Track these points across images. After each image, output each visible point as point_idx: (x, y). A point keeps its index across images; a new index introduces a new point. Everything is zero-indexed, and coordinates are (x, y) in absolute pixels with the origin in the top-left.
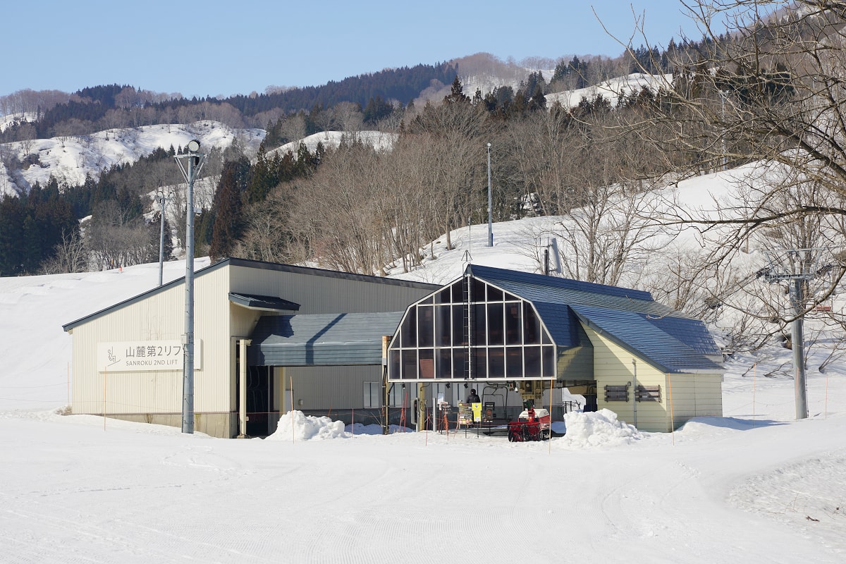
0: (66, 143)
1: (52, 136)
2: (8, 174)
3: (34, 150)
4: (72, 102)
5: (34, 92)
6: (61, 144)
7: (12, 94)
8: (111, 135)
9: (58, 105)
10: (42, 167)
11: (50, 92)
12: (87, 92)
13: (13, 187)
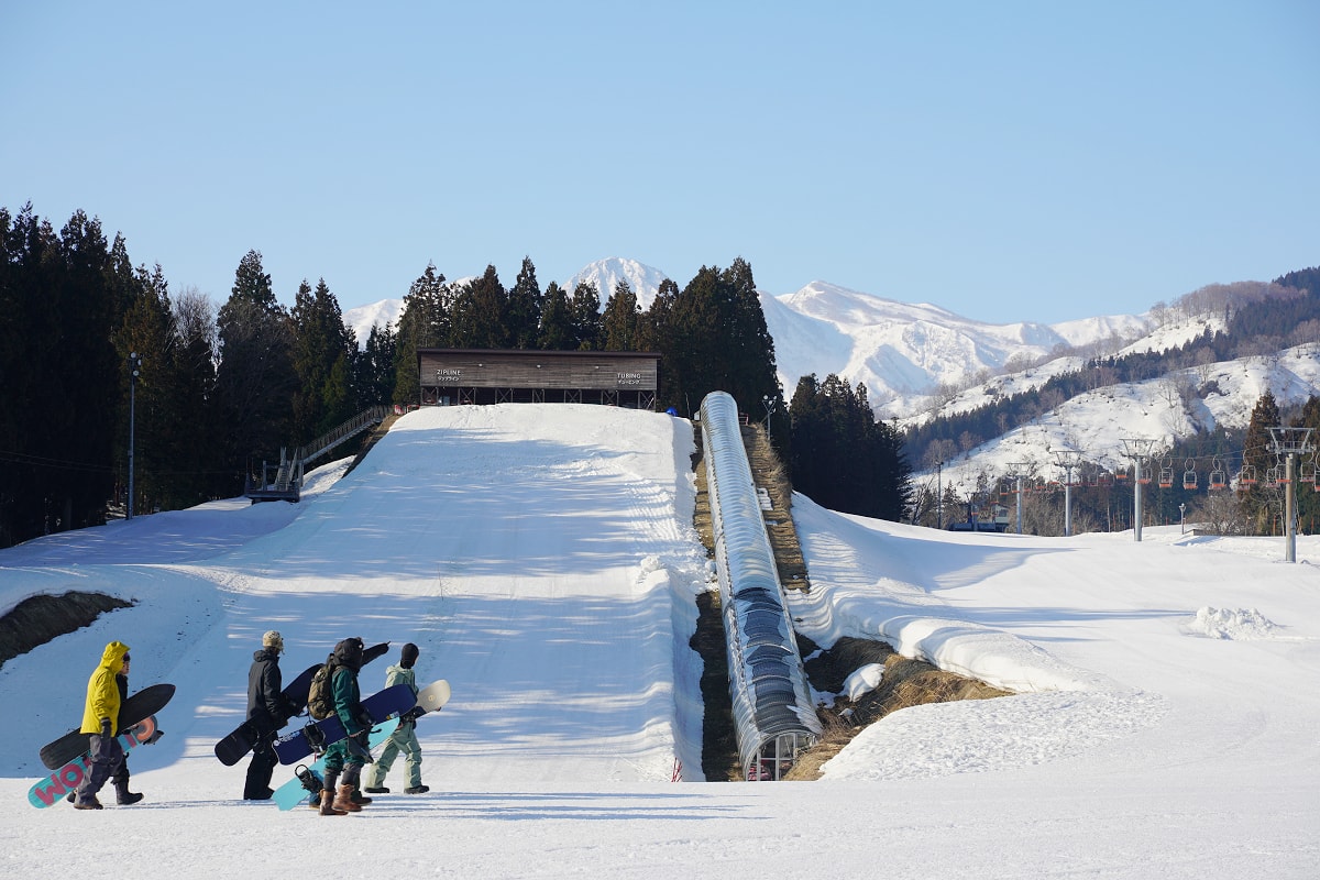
0: (1248, 367)
1: (1233, 357)
2: (1184, 406)
3: (1211, 377)
4: (1269, 299)
5: (1223, 286)
6: (1243, 368)
7: (1196, 292)
8: (1303, 351)
9: (1251, 304)
10: (1221, 395)
11: (1243, 284)
12: (1293, 279)
13: (1189, 421)
